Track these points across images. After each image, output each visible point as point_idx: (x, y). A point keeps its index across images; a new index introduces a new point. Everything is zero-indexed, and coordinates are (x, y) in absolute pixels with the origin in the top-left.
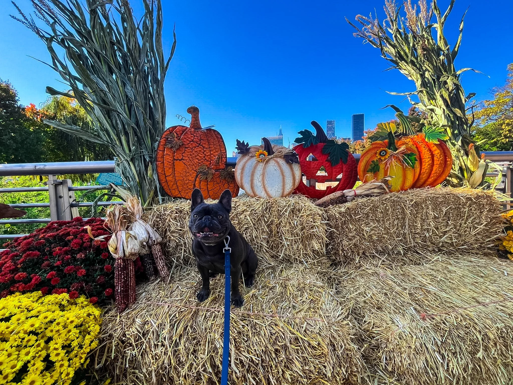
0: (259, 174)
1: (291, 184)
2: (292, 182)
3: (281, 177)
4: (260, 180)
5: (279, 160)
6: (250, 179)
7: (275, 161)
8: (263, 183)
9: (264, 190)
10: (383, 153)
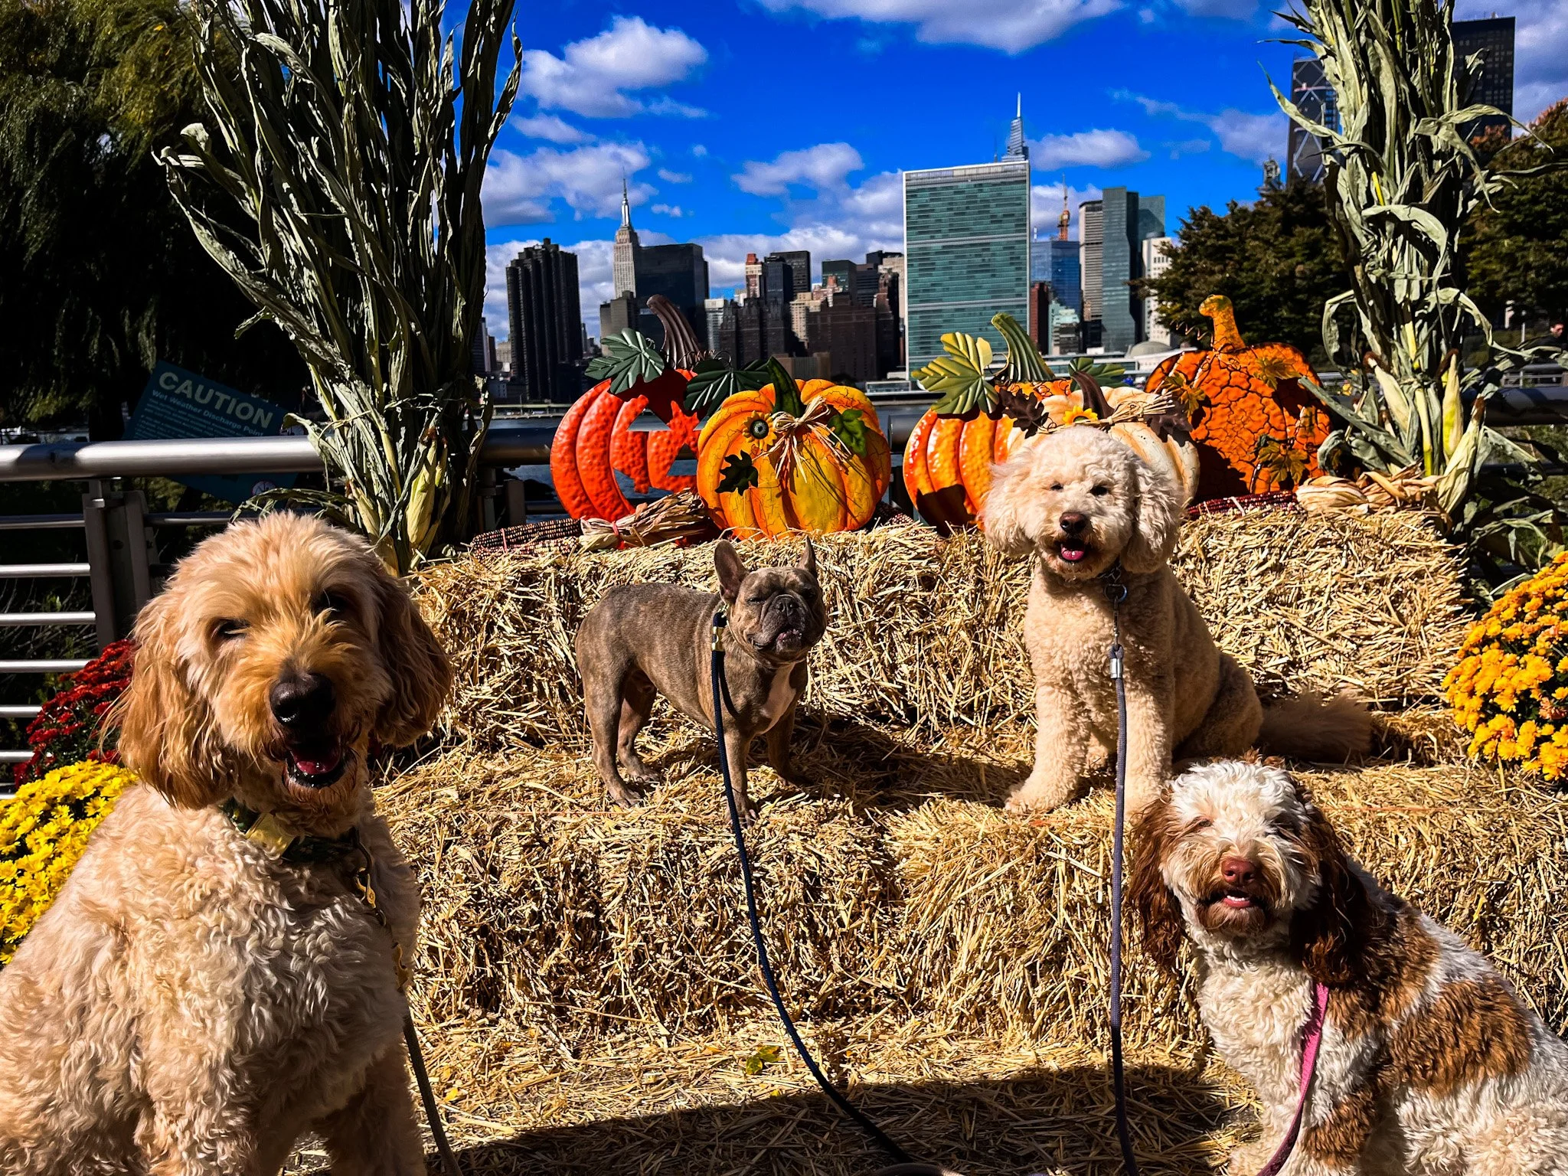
5: (1130, 427)
7: (1121, 431)
10: (760, 429)
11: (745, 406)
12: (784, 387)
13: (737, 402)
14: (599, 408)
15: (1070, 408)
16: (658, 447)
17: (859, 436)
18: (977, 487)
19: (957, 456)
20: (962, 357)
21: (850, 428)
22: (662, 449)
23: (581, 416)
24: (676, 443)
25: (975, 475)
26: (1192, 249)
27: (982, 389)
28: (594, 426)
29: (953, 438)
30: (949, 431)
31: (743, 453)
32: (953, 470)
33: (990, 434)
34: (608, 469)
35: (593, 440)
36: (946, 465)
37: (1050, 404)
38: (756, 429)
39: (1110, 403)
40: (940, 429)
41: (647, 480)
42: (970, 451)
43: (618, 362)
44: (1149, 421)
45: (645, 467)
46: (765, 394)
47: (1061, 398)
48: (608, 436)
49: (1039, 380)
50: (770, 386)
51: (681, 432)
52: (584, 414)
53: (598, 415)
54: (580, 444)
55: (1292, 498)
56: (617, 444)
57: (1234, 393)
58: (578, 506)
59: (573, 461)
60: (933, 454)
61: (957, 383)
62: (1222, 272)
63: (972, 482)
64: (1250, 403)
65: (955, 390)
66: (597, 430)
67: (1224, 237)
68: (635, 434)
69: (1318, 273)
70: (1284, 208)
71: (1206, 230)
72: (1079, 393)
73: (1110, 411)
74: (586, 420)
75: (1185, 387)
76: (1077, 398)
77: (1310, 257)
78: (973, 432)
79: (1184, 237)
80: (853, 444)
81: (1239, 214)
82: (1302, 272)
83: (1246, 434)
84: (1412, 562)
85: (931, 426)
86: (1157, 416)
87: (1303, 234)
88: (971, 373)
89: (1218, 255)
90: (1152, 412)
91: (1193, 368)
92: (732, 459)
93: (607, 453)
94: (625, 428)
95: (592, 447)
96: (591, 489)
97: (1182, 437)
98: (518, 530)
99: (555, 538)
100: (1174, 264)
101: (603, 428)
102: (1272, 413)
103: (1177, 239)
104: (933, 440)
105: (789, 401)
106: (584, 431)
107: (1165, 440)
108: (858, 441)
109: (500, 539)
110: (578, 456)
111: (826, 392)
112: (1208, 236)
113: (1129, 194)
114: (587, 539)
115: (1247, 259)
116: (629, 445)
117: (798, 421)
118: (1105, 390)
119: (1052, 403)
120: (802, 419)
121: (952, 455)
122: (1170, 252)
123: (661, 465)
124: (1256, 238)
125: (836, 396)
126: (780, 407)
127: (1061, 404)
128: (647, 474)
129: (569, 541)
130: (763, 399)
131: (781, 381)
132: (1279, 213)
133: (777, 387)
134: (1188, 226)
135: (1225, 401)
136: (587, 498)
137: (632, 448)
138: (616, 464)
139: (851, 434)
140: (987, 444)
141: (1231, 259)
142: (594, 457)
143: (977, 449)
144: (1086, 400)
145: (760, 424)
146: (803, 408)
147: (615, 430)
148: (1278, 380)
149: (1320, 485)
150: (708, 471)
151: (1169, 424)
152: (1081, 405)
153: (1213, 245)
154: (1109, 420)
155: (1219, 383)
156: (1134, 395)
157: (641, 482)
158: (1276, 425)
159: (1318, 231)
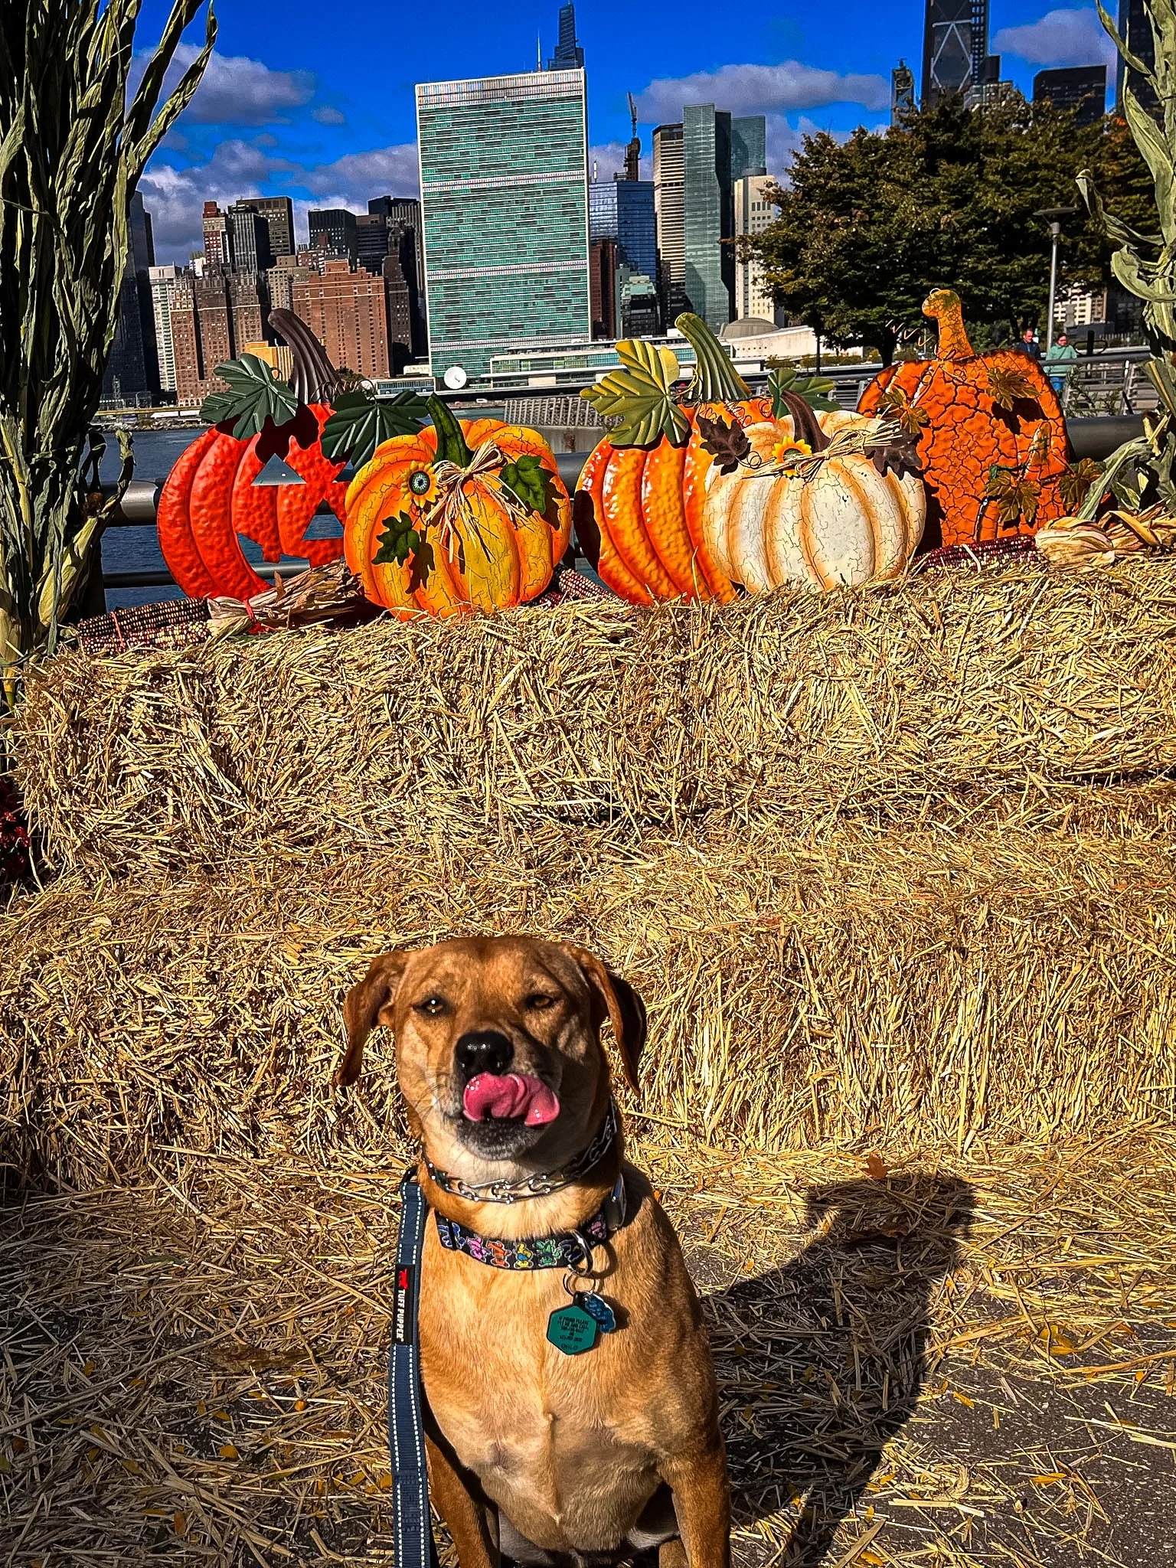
0: (791, 520)
1: (897, 540)
2: (899, 532)
3: (862, 522)
4: (795, 540)
5: (848, 461)
6: (759, 540)
7: (836, 467)
8: (808, 548)
9: (812, 574)
10: (420, 483)
11: (401, 455)
12: (448, 430)
13: (392, 449)
14: (216, 457)
15: (779, 439)
16: (290, 504)
17: (536, 488)
18: (664, 537)
19: (638, 497)
20: (643, 372)
21: (527, 479)
22: (295, 507)
23: (193, 468)
24: (312, 500)
25: (661, 521)
26: (808, 195)
27: (667, 413)
28: (210, 481)
29: (633, 476)
30: (629, 468)
31: (402, 514)
32: (635, 516)
33: (677, 469)
34: (230, 534)
35: (211, 498)
36: (626, 509)
37: (753, 434)
38: (416, 484)
39: (825, 431)
40: (618, 464)
41: (279, 546)
42: (654, 491)
43: (240, 399)
44: (871, 453)
45: (275, 530)
46: (427, 437)
47: (768, 426)
48: (229, 491)
49: (733, 399)
50: (432, 429)
51: (317, 485)
52: (198, 465)
53: (216, 466)
54: (194, 503)
55: (1030, 546)
56: (240, 502)
57: (960, 412)
58: (193, 580)
59: (186, 523)
60: (610, 495)
61: (636, 407)
62: (847, 225)
63: (657, 530)
64: (978, 424)
65: (635, 416)
66: (215, 485)
67: (849, 178)
68: (261, 488)
69: (969, 226)
70: (928, 137)
71: (827, 169)
72: (789, 418)
73: (826, 442)
74: (200, 472)
75: (904, 406)
76: (787, 426)
77: (958, 204)
78: (657, 465)
79: (798, 176)
80: (530, 498)
81: (865, 146)
82: (949, 224)
83: (972, 463)
84: (1164, 620)
85: (607, 460)
86: (881, 449)
87: (950, 171)
88: (653, 392)
89: (840, 202)
90: (873, 444)
91: (914, 382)
92: (389, 522)
93: (228, 513)
94: (249, 481)
95: (210, 507)
96: (210, 558)
97: (902, 468)
98: (132, 615)
99: (178, 622)
100: (785, 213)
101: (222, 482)
102: (1003, 436)
103: (788, 179)
104: (609, 476)
105: (454, 448)
106: (199, 485)
107: (884, 474)
108: (536, 494)
109: (112, 625)
110: (193, 518)
111: (496, 435)
112: (829, 177)
113: (718, 115)
114: (215, 626)
115: (879, 207)
116: (255, 503)
117: (465, 472)
118: (819, 414)
119: (755, 431)
120: (469, 469)
121: (632, 496)
122: (779, 198)
123: (295, 526)
124: (889, 180)
125: (509, 438)
126: (444, 454)
127: (768, 433)
128: (277, 539)
129: (196, 628)
130: (422, 445)
131: (445, 423)
132: (921, 146)
133: (441, 430)
134: (803, 162)
135: (950, 422)
136: (205, 570)
137: (259, 507)
138: (240, 527)
139: (528, 485)
140: (674, 482)
141: (859, 207)
142: (212, 519)
143: (663, 489)
144: (797, 428)
145: (421, 477)
146: (470, 455)
147: (237, 483)
148: (1014, 398)
149: (1062, 529)
150: (359, 536)
151: (894, 458)
152: (792, 434)
153: (832, 189)
154: (825, 453)
155: (943, 400)
156: (853, 422)
157: (271, 549)
158: (1006, 451)
159: (970, 168)
